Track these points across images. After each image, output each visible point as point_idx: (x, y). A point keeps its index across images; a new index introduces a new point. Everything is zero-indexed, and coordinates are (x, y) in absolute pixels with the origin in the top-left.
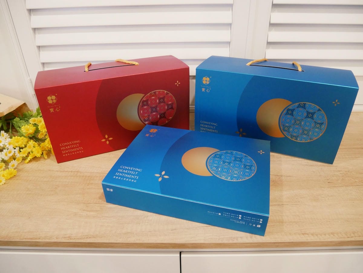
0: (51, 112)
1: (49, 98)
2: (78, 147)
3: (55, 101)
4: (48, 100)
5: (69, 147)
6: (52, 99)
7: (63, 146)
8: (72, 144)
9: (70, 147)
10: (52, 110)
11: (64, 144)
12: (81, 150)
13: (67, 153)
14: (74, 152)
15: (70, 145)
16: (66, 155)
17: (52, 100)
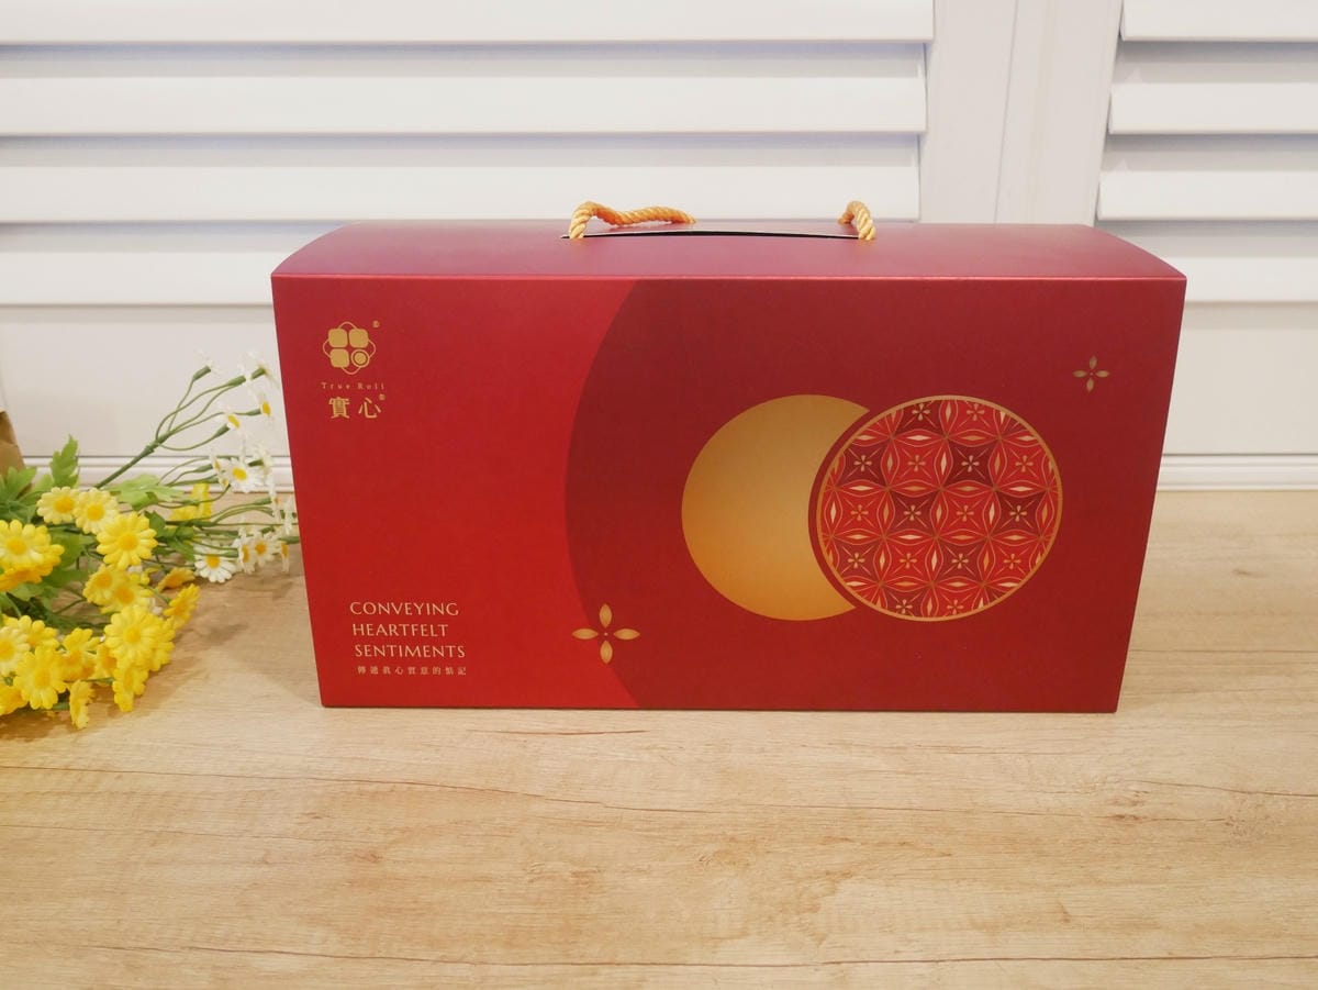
0: (336, 415)
1: (336, 337)
2: (437, 642)
3: (362, 360)
4: (329, 349)
5: (393, 629)
6: (347, 347)
7: (363, 619)
8: (415, 618)
9: (400, 630)
10: (339, 406)
11: (370, 608)
12: (455, 662)
13: (379, 662)
14: (418, 662)
15: (402, 618)
16: (374, 670)
17: (349, 349)
